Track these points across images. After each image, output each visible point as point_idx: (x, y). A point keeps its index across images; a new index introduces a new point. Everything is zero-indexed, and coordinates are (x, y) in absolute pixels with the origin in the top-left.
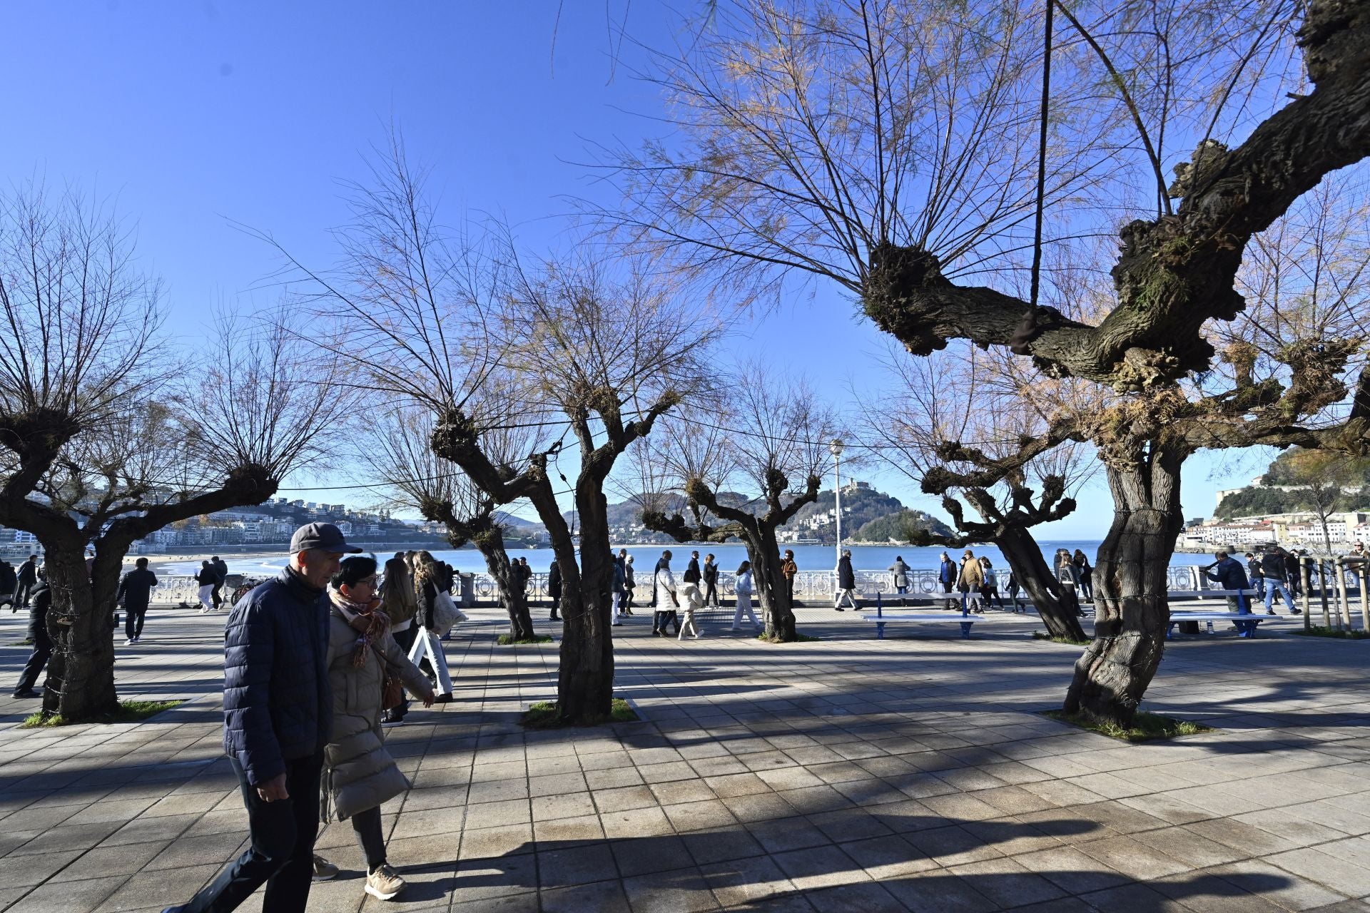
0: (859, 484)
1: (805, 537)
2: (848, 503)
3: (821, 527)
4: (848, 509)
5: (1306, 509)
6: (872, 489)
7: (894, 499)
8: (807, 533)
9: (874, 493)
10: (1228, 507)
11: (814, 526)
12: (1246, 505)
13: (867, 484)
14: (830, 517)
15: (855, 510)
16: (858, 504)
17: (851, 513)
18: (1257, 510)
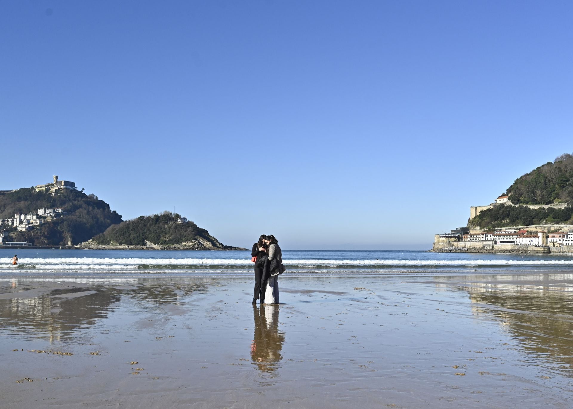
0: (66, 183)
1: (11, 239)
2: (57, 203)
3: (31, 228)
4: (60, 211)
5: (552, 222)
6: (79, 189)
7: (102, 202)
8: (13, 235)
9: (81, 194)
10: (487, 220)
11: (22, 228)
12: (503, 219)
13: (73, 184)
14: (39, 217)
15: (65, 211)
16: (68, 205)
17: (62, 214)
18: (513, 223)
